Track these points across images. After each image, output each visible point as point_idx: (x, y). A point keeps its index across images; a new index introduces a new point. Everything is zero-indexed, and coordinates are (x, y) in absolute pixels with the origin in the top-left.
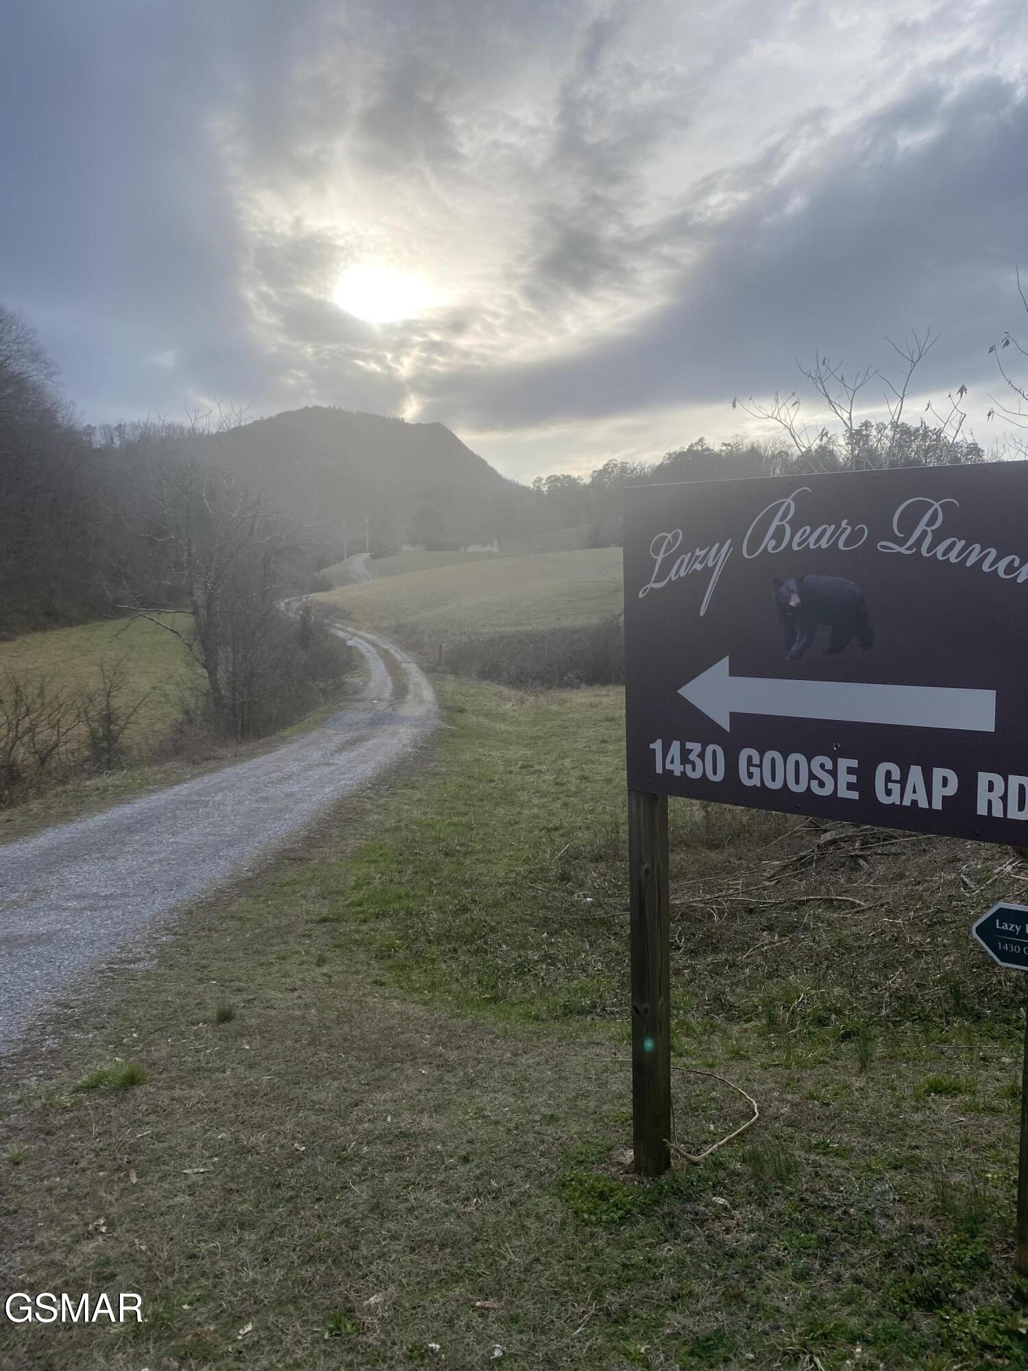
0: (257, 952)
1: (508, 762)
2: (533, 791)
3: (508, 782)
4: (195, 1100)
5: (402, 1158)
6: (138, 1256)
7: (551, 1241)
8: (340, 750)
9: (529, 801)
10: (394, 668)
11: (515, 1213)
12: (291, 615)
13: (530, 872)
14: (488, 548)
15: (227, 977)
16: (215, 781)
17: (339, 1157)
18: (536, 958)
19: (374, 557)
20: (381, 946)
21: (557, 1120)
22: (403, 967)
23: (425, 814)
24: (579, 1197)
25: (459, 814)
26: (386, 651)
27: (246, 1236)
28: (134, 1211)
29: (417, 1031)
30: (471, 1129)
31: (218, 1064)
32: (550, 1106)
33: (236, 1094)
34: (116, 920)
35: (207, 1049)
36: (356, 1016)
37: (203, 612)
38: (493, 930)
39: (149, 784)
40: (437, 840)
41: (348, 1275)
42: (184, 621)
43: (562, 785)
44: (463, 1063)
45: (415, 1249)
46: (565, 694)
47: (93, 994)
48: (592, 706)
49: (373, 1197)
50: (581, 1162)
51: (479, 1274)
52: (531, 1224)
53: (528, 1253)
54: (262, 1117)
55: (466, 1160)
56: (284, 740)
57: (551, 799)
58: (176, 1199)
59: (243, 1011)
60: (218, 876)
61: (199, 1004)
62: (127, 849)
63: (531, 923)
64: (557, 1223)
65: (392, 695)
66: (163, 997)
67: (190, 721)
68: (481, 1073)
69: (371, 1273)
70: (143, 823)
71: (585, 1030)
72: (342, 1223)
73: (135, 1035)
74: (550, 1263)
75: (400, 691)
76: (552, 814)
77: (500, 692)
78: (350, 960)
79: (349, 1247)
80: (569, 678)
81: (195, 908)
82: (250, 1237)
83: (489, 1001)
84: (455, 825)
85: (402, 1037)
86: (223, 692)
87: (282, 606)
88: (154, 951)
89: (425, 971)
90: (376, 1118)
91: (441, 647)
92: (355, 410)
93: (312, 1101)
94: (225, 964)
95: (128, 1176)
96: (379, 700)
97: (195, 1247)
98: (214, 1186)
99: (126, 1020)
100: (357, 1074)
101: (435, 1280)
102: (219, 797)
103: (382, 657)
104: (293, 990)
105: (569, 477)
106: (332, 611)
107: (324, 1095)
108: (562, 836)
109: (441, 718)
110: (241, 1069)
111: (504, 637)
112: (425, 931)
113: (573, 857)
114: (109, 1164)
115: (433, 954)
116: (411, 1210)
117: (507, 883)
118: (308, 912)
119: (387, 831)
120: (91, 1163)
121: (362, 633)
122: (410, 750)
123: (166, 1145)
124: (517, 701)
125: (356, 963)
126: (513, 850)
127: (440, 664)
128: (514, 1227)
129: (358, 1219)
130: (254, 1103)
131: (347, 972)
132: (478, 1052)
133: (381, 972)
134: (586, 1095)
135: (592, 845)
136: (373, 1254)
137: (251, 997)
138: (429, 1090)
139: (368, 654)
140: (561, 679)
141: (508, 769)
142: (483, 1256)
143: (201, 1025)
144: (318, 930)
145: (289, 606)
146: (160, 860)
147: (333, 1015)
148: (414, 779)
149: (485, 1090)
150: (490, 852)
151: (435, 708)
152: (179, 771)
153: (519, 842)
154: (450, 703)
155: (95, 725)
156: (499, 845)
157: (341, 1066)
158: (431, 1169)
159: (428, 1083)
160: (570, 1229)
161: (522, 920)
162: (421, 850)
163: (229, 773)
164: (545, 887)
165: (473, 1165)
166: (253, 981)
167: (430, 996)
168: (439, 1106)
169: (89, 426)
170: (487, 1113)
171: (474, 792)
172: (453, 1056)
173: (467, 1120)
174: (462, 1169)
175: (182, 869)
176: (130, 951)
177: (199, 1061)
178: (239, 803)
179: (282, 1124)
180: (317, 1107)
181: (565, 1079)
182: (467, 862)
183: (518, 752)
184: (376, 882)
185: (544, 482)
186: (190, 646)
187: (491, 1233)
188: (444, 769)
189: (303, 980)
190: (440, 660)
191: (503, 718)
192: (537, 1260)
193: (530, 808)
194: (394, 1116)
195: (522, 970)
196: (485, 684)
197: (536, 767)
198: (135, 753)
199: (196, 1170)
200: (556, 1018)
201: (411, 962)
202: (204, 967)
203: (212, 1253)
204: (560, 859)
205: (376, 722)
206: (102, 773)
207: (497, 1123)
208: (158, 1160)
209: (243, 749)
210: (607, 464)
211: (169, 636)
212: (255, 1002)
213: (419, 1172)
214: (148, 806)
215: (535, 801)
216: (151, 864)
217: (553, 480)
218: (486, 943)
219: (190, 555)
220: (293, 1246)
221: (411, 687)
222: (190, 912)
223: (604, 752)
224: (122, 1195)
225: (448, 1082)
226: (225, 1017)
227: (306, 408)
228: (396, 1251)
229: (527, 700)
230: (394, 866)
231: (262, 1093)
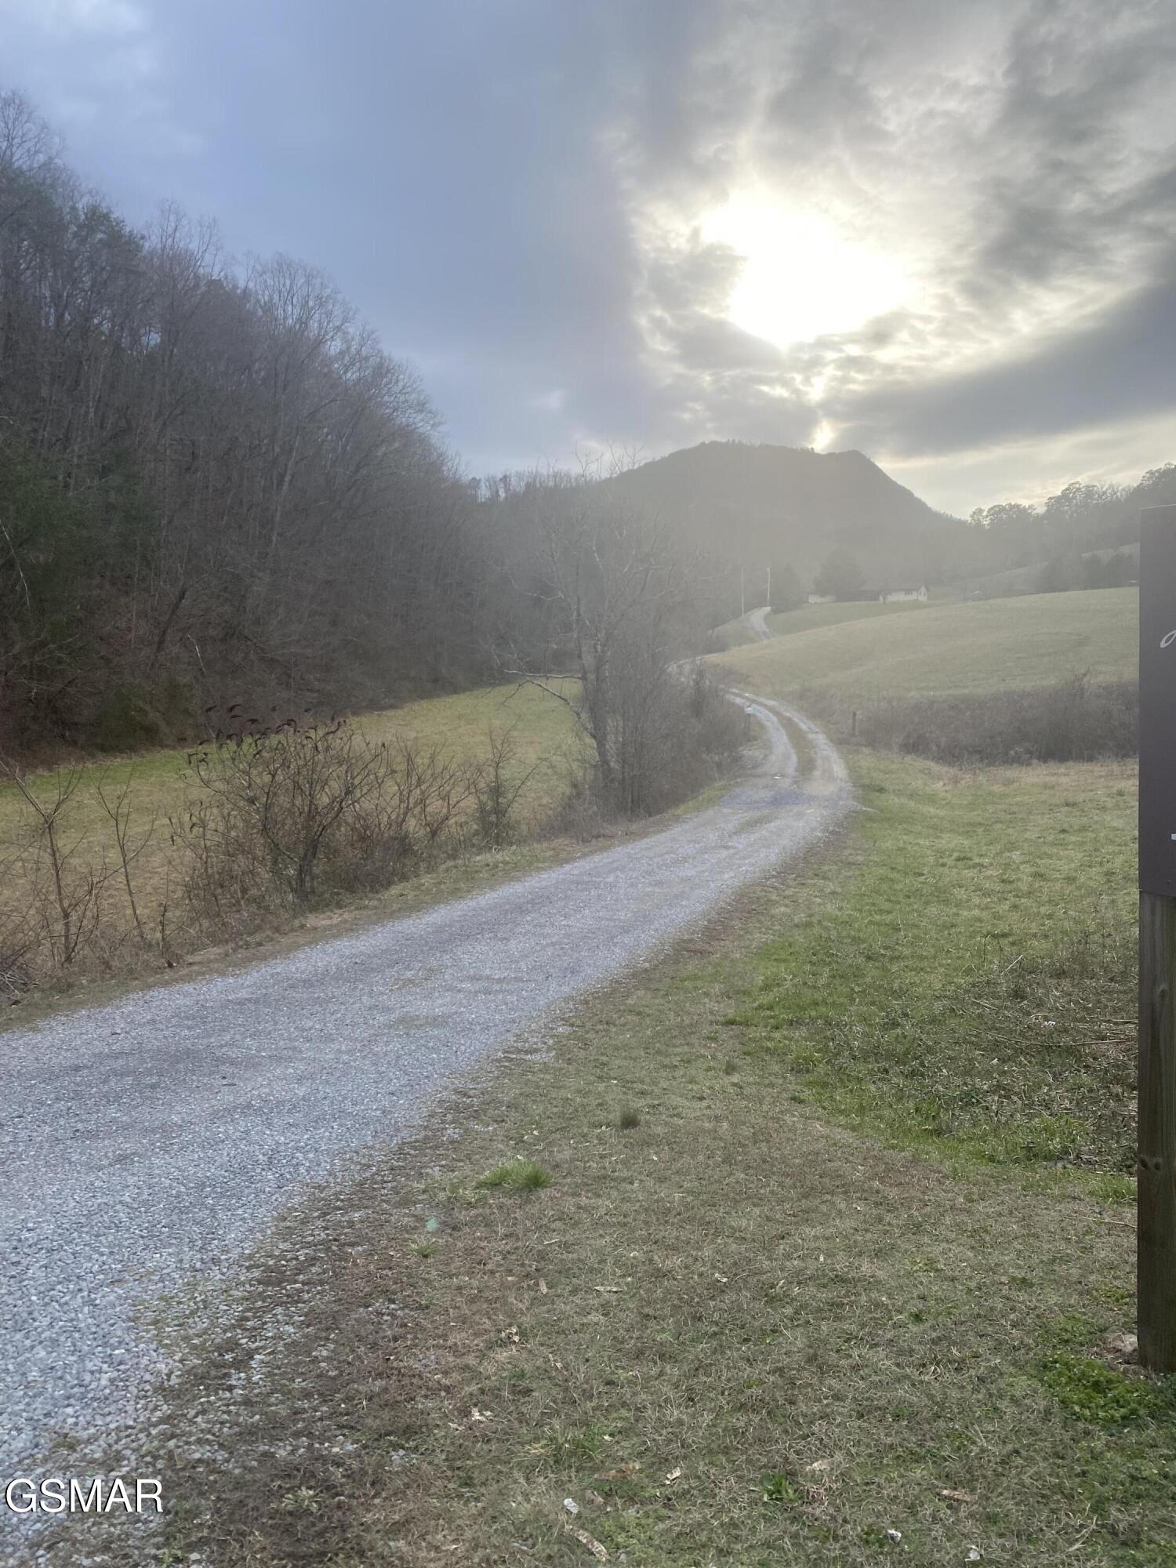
0: (659, 1052)
1: (940, 853)
2: (973, 888)
3: (940, 876)
4: (603, 1211)
5: (841, 1305)
6: (554, 1373)
7: (1033, 1432)
8: (737, 832)
9: (968, 901)
10: (799, 741)
11: (983, 1391)
12: (683, 679)
13: (974, 986)
14: (914, 596)
15: (628, 1077)
16: (606, 861)
17: (766, 1295)
18: (985, 1087)
19: (775, 611)
20: (798, 1058)
21: (1031, 1285)
22: (825, 1085)
23: (840, 909)
24: (1067, 1384)
25: (881, 912)
26: (789, 719)
27: (668, 1369)
28: (547, 1324)
29: (848, 1161)
30: (921, 1283)
31: (625, 1174)
32: (1019, 1267)
33: (646, 1210)
34: (510, 1005)
35: (611, 1155)
36: (774, 1135)
37: (592, 677)
38: (930, 1050)
39: (538, 861)
40: (855, 940)
41: (786, 1432)
42: (571, 687)
43: (1011, 882)
44: (906, 1203)
45: (863, 1416)
46: (1011, 772)
47: (491, 1084)
48: (1046, 786)
49: (810, 1347)
50: (1067, 1341)
51: (943, 1457)
52: (1007, 1407)
53: (1004, 1442)
54: (677, 1238)
55: (917, 1318)
56: (677, 819)
57: (995, 899)
58: (589, 1317)
59: (648, 1117)
60: (613, 964)
61: (600, 1105)
62: (518, 930)
63: (977, 1046)
64: (1040, 1412)
65: (796, 770)
66: (563, 1093)
67: (579, 795)
68: (929, 1217)
69: (813, 1434)
70: (536, 902)
71: (1056, 1180)
72: (775, 1372)
73: (535, 1133)
74: (1032, 1459)
75: (806, 767)
76: (996, 916)
77: (929, 769)
78: (762, 1070)
79: (786, 1400)
80: (1016, 753)
81: (590, 998)
82: (673, 1371)
83: (930, 1133)
84: (878, 924)
85: (830, 1165)
86: (612, 764)
87: (672, 668)
88: (551, 1042)
89: (851, 1091)
90: (806, 1256)
91: (855, 714)
92: (757, 443)
93: (731, 1227)
94: (625, 1063)
95: (537, 1285)
96: (782, 776)
97: (613, 1373)
98: (629, 1309)
99: (526, 1116)
100: (780, 1202)
101: (890, 1456)
102: (611, 879)
103: (783, 726)
104: (702, 1099)
105: (1018, 506)
106: (730, 675)
107: (744, 1222)
108: (1013, 944)
109: (855, 798)
110: (650, 1183)
111: (933, 702)
112: (848, 1045)
113: (1026, 970)
114: (517, 1269)
115: (859, 1072)
116: (856, 1368)
117: (945, 997)
118: (711, 1012)
119: (797, 926)
120: (499, 1265)
121: (762, 700)
122: (819, 834)
123: (575, 1256)
124: (950, 779)
125: (770, 1074)
126: (951, 958)
127: (853, 735)
128: (984, 1407)
129: (794, 1369)
130: (666, 1222)
131: (759, 1084)
132: (924, 1193)
133: (799, 1088)
134: (1066, 1260)
135: (1051, 957)
136: (814, 1414)
137: (656, 1102)
138: (867, 1230)
139: (768, 724)
140: (1007, 754)
141: (941, 860)
142: (948, 1437)
143: (604, 1128)
144: (724, 1034)
145: (681, 671)
146: (553, 944)
147: (746, 1131)
148: (826, 868)
149: (937, 1239)
150: (922, 958)
151: (849, 786)
152: (568, 849)
153: (958, 948)
154: (867, 781)
155: (484, 798)
156: (933, 951)
157: (762, 1191)
158: (877, 1324)
159: (864, 1221)
160: (1056, 1421)
161: (966, 1042)
162: (838, 951)
163: (619, 853)
164: (993, 1005)
165: (928, 1325)
166: (656, 1084)
167: (858, 1120)
168: (880, 1250)
169: (474, 479)
170: (940, 1266)
171: (898, 887)
172: (893, 1193)
173: (916, 1271)
174: (914, 1328)
175: (576, 955)
176: (526, 1041)
177: (605, 1168)
178: (632, 885)
179: (700, 1249)
180: (737, 1234)
181: (1036, 1236)
182: (894, 968)
183: (951, 841)
184: (788, 984)
185: (985, 514)
186: (578, 714)
187: (956, 1410)
188: (860, 858)
189: (710, 1088)
190: (854, 729)
191: (932, 799)
192: (1017, 1452)
193: (970, 909)
194: (828, 1256)
195: (969, 1100)
196: (909, 758)
197: (977, 860)
198: (524, 827)
199: (609, 1288)
200: (1017, 1161)
201: (832, 1079)
202: (604, 1064)
203: (632, 1382)
204: (1012, 971)
205: (779, 801)
206: (491, 848)
207: (953, 1279)
208: (565, 1272)
209: (634, 827)
210: (1067, 489)
211: (556, 703)
212: (661, 1108)
213: (863, 1326)
214: (538, 885)
215: (977, 901)
216: (543, 948)
217: (996, 511)
218: (922, 1065)
219: (579, 615)
220: (720, 1389)
221: (819, 762)
222: (587, 1002)
223: (1064, 845)
224: (532, 1304)
225: (889, 1224)
226: (629, 1122)
227: (703, 444)
228: (840, 1414)
229: (962, 779)
230: (808, 967)
231: (674, 1212)
